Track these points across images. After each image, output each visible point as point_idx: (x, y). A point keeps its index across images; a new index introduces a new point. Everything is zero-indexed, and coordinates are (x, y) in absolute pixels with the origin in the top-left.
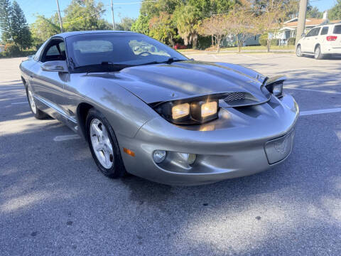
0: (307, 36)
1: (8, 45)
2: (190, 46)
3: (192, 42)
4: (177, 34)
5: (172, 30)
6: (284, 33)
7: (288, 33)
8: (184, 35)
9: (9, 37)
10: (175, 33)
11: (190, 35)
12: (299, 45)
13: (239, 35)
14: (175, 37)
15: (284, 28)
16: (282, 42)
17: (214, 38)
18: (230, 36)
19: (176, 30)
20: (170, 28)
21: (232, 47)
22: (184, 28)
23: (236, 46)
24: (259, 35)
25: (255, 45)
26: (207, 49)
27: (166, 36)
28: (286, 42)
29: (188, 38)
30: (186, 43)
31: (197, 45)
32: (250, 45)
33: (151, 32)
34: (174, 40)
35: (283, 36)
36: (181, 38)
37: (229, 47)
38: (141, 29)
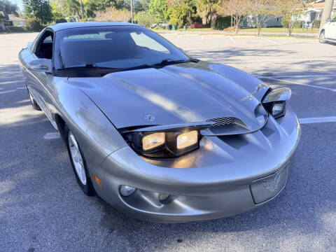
0: (333, 21)
1: (29, 20)
2: (208, 26)
3: (210, 21)
4: (196, 12)
5: (191, 8)
6: (309, 15)
7: (313, 15)
8: (202, 14)
9: (31, 12)
10: (193, 11)
11: (209, 14)
12: (323, 30)
13: (259, 17)
14: (193, 15)
15: (310, 9)
16: (306, 24)
17: (233, 19)
18: (251, 17)
19: (195, 8)
20: (189, 6)
21: (252, 28)
22: (203, 6)
23: (256, 27)
24: (282, 17)
25: (277, 27)
26: (225, 30)
27: (184, 14)
28: (311, 25)
29: (207, 17)
30: (204, 22)
31: (216, 25)
32: (271, 27)
33: (169, 10)
34: (192, 18)
35: (308, 18)
36: (199, 17)
37: (249, 28)
38: (160, 7)
